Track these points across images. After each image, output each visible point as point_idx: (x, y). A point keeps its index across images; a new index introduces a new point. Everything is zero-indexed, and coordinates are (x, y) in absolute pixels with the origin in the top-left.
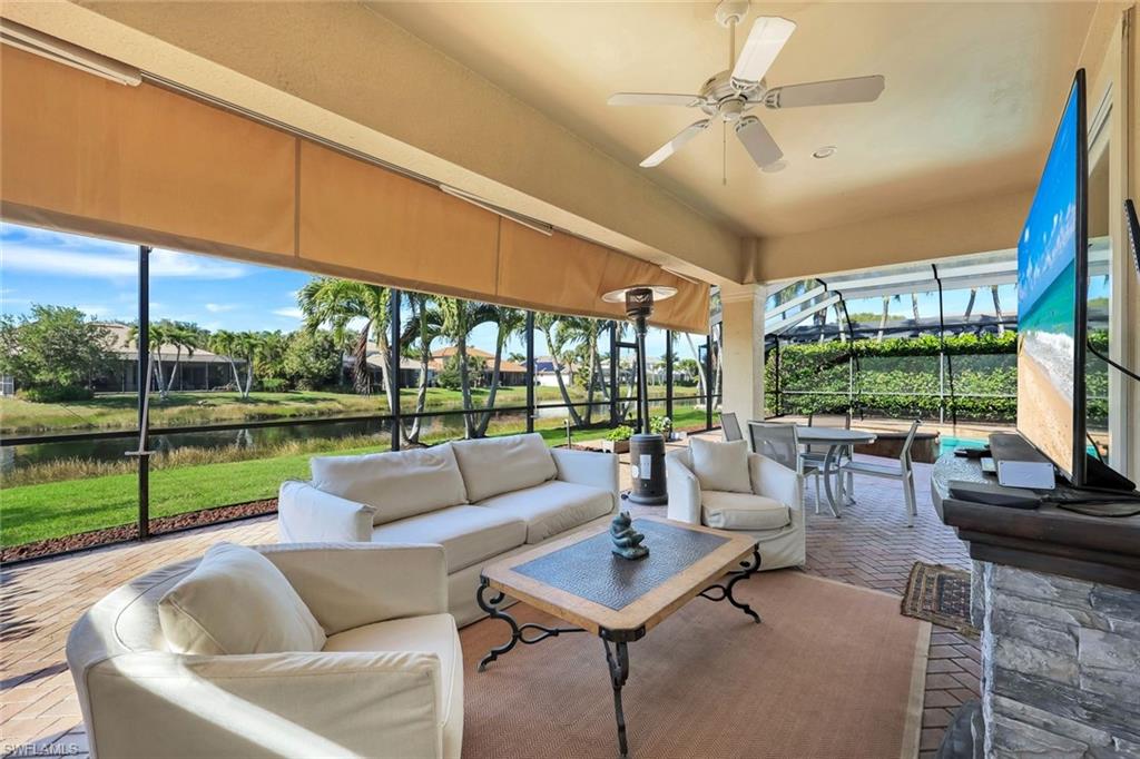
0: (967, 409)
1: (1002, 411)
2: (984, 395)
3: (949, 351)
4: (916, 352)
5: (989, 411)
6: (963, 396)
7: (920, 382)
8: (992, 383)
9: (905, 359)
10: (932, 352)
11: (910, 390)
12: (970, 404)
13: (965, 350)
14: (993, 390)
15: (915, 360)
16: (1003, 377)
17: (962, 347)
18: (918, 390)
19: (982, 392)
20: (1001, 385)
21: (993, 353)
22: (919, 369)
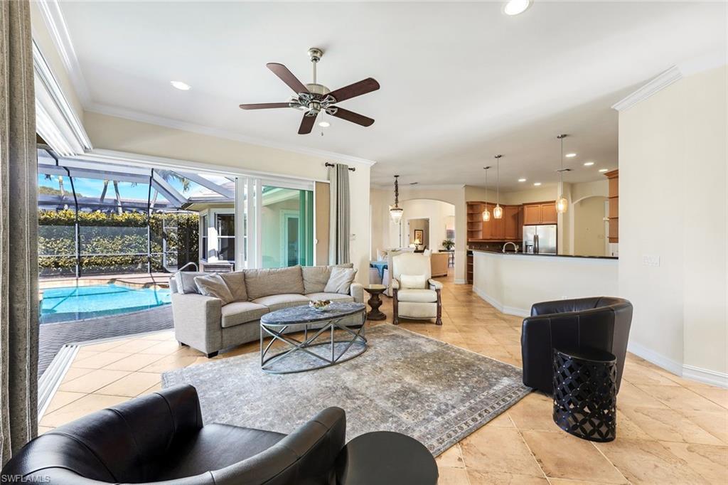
0: (97, 264)
1: (121, 264)
2: (109, 254)
3: (84, 223)
4: (57, 222)
5: (112, 265)
6: (95, 255)
7: (60, 245)
8: (114, 245)
9: (47, 227)
10: (70, 223)
11: (52, 253)
12: (99, 261)
13: (95, 223)
14: (115, 250)
15: (55, 228)
16: (121, 242)
17: (94, 221)
18: (58, 252)
19: (107, 252)
20: (120, 247)
21: (114, 226)
22: (58, 236)
